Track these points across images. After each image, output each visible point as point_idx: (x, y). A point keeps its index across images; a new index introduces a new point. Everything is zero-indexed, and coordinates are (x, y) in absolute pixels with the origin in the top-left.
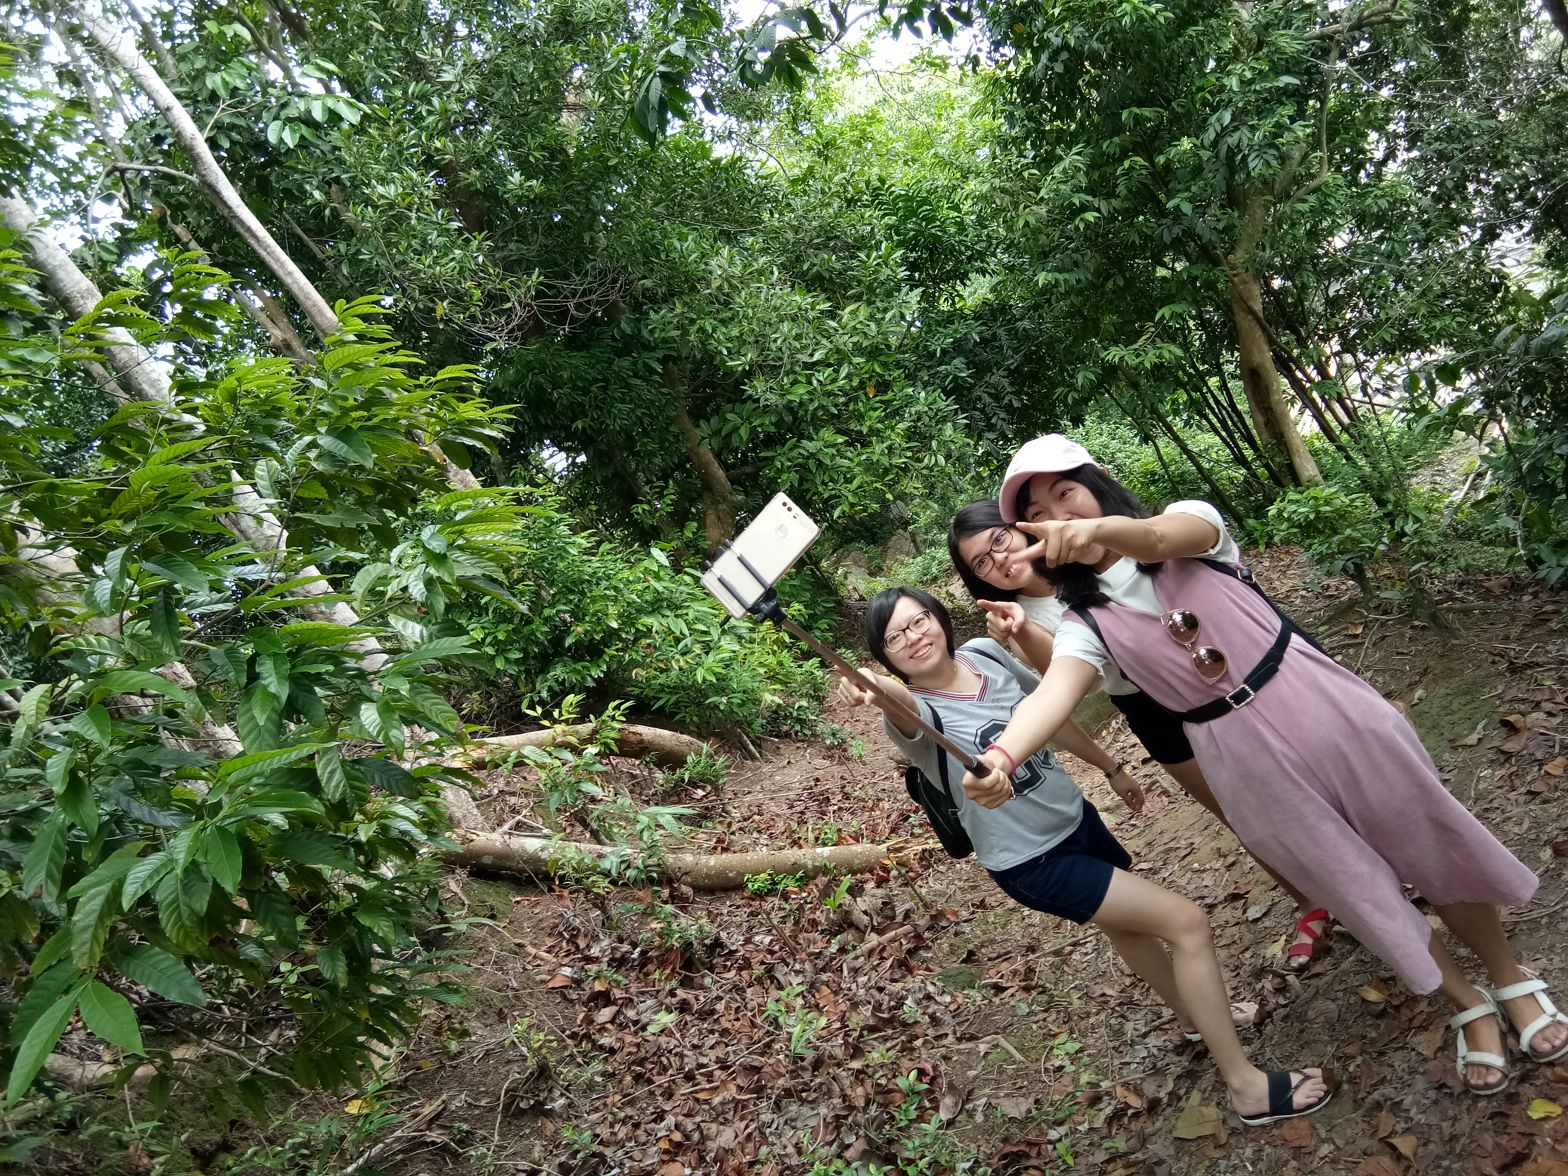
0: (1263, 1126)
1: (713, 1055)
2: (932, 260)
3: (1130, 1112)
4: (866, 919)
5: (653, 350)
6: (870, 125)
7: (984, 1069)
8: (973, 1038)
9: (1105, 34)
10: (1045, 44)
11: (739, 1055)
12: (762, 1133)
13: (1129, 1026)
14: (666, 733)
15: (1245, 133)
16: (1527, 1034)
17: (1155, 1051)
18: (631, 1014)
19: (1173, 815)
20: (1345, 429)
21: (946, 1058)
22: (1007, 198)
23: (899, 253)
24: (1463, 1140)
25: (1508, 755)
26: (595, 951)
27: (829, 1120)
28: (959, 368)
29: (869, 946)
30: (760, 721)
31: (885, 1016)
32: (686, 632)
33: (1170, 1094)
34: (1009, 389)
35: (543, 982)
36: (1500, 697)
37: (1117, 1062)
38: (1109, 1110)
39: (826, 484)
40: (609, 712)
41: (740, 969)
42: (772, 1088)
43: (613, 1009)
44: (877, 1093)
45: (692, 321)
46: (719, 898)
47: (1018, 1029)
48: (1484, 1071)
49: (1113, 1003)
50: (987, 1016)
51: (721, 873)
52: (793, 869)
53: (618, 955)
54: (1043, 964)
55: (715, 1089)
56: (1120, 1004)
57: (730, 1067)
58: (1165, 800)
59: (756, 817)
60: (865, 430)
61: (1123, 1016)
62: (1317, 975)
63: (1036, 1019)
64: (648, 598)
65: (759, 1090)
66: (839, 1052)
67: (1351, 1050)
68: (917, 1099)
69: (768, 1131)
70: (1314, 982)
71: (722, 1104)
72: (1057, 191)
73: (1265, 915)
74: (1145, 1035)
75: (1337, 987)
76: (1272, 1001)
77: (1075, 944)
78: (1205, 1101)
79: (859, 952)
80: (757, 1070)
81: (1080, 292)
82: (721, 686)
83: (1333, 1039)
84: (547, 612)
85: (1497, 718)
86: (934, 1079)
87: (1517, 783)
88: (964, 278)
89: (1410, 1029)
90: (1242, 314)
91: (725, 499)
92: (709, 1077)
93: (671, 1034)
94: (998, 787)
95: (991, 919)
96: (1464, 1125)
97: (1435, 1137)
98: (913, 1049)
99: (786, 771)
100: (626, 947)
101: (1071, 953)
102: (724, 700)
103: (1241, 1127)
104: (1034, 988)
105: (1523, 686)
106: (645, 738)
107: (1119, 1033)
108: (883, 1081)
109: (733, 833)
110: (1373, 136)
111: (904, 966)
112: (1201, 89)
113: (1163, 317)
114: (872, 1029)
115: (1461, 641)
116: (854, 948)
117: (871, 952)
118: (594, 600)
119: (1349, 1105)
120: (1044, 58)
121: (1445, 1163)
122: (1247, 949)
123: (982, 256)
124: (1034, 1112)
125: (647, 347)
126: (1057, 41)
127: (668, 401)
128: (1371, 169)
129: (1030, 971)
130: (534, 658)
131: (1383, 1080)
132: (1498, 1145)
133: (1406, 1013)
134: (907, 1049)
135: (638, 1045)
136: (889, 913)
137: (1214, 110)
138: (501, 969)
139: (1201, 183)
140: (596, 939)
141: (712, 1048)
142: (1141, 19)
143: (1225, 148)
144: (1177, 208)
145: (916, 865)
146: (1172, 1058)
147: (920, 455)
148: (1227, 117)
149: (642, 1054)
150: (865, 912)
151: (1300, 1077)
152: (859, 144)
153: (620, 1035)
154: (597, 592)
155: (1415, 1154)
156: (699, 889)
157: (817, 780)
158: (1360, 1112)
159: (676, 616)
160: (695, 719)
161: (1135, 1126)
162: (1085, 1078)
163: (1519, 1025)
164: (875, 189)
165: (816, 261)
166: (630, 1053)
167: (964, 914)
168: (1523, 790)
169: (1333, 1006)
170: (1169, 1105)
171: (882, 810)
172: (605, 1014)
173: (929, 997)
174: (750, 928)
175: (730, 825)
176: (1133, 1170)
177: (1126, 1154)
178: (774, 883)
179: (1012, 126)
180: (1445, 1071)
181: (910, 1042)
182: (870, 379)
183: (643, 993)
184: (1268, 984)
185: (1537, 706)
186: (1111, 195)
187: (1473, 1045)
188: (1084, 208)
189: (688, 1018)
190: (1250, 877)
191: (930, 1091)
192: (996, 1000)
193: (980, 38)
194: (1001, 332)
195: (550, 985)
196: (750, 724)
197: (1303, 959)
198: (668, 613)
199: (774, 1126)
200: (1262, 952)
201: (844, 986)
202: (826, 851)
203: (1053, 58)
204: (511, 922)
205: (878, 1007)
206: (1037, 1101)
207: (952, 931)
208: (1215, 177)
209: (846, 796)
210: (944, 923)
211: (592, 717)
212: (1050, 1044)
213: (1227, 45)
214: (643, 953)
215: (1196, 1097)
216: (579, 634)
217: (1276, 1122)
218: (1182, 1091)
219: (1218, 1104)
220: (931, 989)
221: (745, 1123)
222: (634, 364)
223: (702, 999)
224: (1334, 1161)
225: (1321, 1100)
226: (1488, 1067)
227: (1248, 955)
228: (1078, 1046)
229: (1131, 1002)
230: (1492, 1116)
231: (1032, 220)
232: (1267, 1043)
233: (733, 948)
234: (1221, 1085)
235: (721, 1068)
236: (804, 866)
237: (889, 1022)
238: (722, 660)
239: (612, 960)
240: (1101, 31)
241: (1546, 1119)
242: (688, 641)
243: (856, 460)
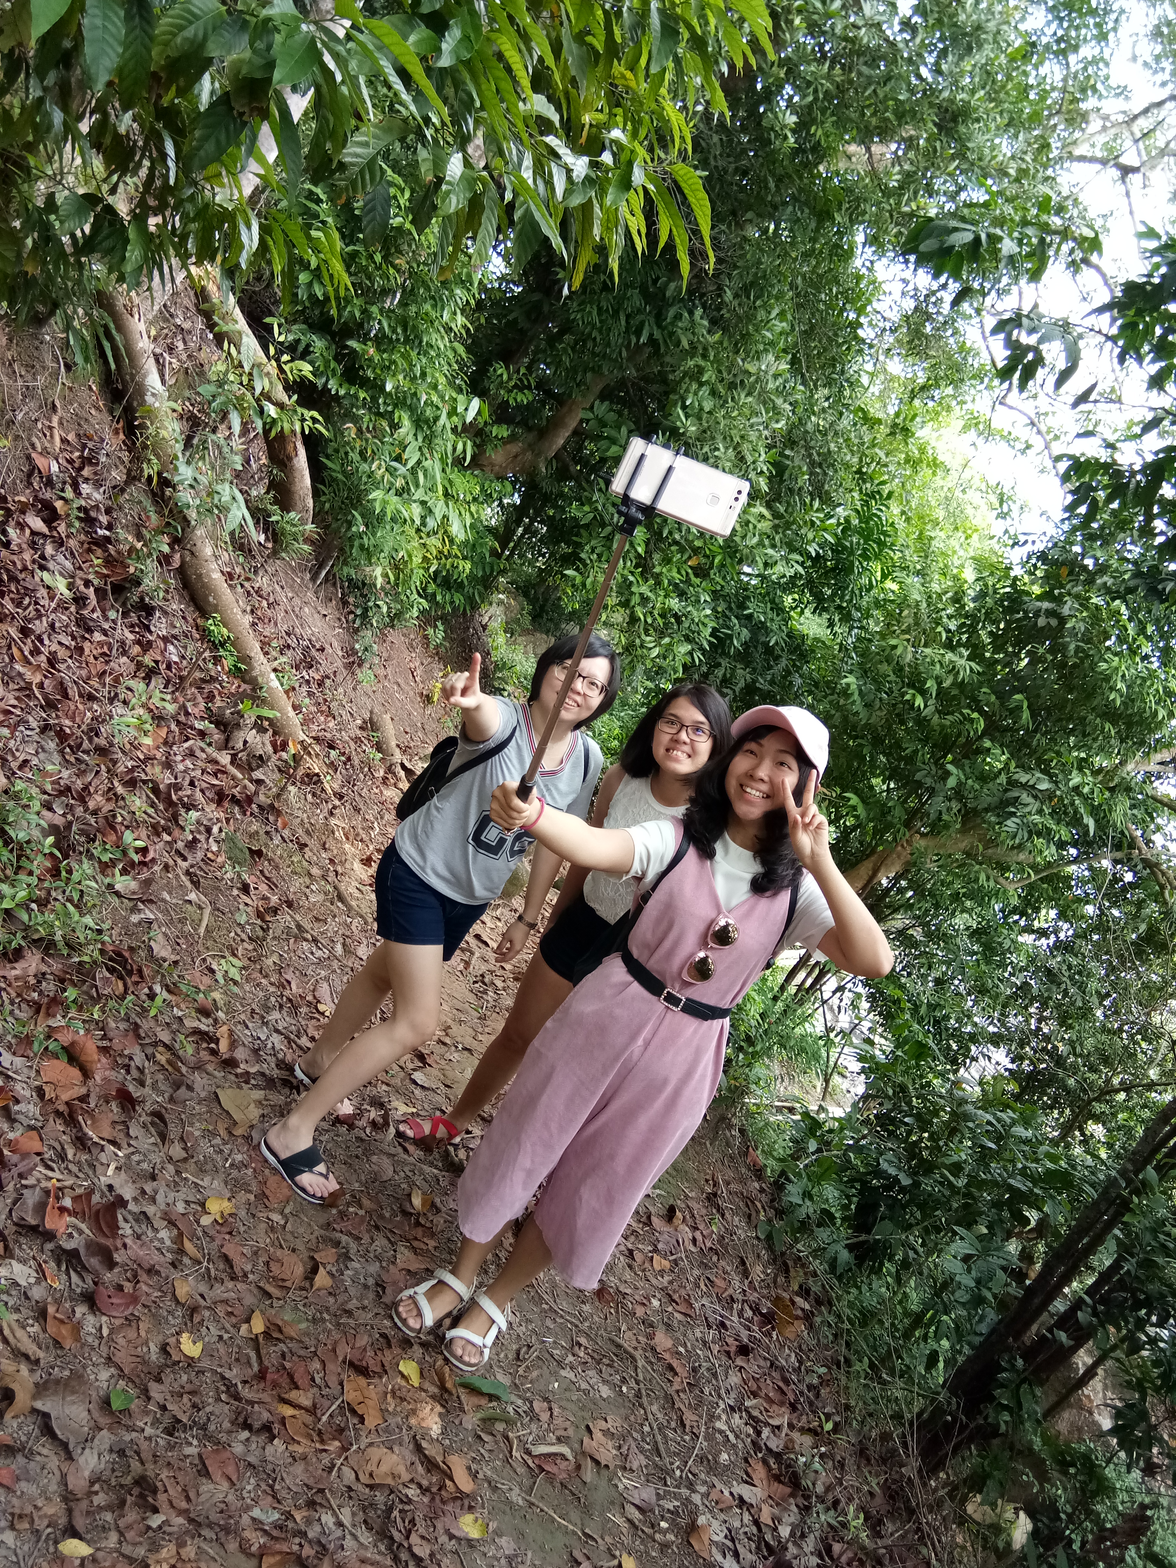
0: (266, 1161)
1: (55, 647)
2: (826, 573)
3: (213, 1045)
4: (240, 745)
5: (659, 326)
6: (928, 465)
7: (176, 905)
8: (196, 884)
9: (1083, 651)
10: (1059, 600)
11: (69, 671)
12: (18, 724)
13: (275, 1015)
14: (308, 481)
15: (1034, 806)
16: (459, 1332)
17: (270, 1045)
18: (49, 550)
19: (454, 978)
20: (800, 987)
21: (166, 867)
22: (911, 621)
23: (830, 539)
24: (351, 1321)
25: (648, 1223)
26: (85, 488)
27: (62, 782)
28: (741, 635)
29: (219, 758)
30: (353, 572)
31: (174, 797)
32: (410, 464)
33: (248, 1073)
34: (737, 689)
35: (33, 446)
36: (686, 1196)
37: (243, 1017)
38: (203, 1028)
39: (593, 552)
40: (308, 414)
41: (138, 642)
42: (58, 717)
43: (45, 530)
44: (106, 818)
45: (705, 356)
46: (182, 596)
47: (223, 921)
48: (415, 1313)
49: (287, 993)
50: (218, 888)
51: (208, 588)
52: (246, 659)
53: (93, 514)
54: (286, 918)
55: (29, 663)
56: (290, 1000)
57: (54, 668)
58: (461, 967)
59: (265, 603)
60: (657, 570)
61: (281, 1006)
62: (406, 1150)
63: (239, 931)
64: (428, 413)
65: (50, 705)
66: (121, 769)
67: (366, 1202)
68: (118, 855)
69: (21, 728)
70: (400, 1150)
71: (20, 674)
72: (933, 663)
73: (422, 1087)
74: (277, 1031)
75: (406, 1169)
76: (362, 1123)
77: (315, 940)
78: (259, 1103)
79: (210, 750)
80: (66, 696)
81: (845, 718)
82: (374, 521)
83: (366, 1184)
84: (374, 309)
85: (671, 1202)
86: (143, 864)
87: (632, 1239)
88: (819, 609)
89: (408, 1241)
90: (871, 865)
91: (538, 455)
92: (36, 652)
93: (52, 599)
94: (515, 814)
95: (295, 859)
96: (365, 1317)
97: (340, 1299)
98: (158, 835)
99: (316, 616)
100: (104, 519)
101: (306, 940)
102: (362, 528)
103: (255, 1142)
104: (263, 920)
105: (704, 1211)
106: (295, 461)
107: (267, 1009)
108: (120, 819)
109: (242, 586)
110: (1053, 913)
111: (220, 797)
112: (1059, 754)
113: (849, 799)
114: (156, 790)
115: (710, 1149)
116: (210, 744)
117: (215, 762)
118: (406, 356)
119: (322, 1221)
120: (1046, 605)
121: (325, 1315)
122: (388, 1085)
123: (846, 618)
124: (166, 964)
125: (659, 318)
126: (1066, 611)
127: (616, 360)
128: (1022, 923)
129: (275, 911)
130: (322, 313)
131: (358, 1239)
132: (365, 1350)
133: (419, 1232)
134: (156, 830)
135: (25, 568)
136: (254, 765)
137: (1045, 772)
138: (25, 397)
139: (977, 787)
140: (98, 484)
141: (60, 643)
142: (1108, 679)
143: (1017, 794)
144: (948, 774)
145: (300, 772)
146: (272, 1061)
147: (651, 631)
148: (1044, 786)
149: (21, 576)
150: (245, 742)
151: (324, 1172)
152: (907, 461)
153: (25, 546)
154: (413, 354)
155: (318, 1289)
156: (182, 572)
157: (322, 650)
158: (323, 1232)
159: (420, 449)
160: (327, 505)
161: (205, 1055)
162: (216, 995)
163: (463, 1323)
164: (879, 492)
165: (797, 462)
166: (14, 563)
167: (286, 833)
168: (630, 1246)
169: (390, 1172)
170: (236, 1075)
171: (326, 722)
172: (37, 523)
173: (209, 830)
174: (175, 637)
175: (248, 579)
176: (170, 1069)
177: (179, 1057)
178: (222, 645)
179: (974, 600)
180: (395, 1283)
181: (164, 830)
182: (706, 556)
183: (72, 553)
184: (374, 1114)
185: (695, 1228)
186: (942, 713)
187: (430, 1295)
188: (923, 692)
189: (73, 609)
190: (443, 1062)
191: (132, 864)
192: (235, 892)
193: (1045, 539)
194: (784, 662)
195: (34, 455)
196: (345, 563)
197: (410, 1133)
198: (420, 439)
199: (29, 733)
200: (393, 1098)
201: (175, 748)
202: (275, 684)
203: (1050, 613)
204: (70, 389)
205: (177, 787)
206: (176, 963)
207: (268, 828)
208: (987, 796)
209: (321, 684)
210: (271, 818)
211: (295, 397)
212: (227, 954)
213: (1098, 761)
214: (107, 540)
215: (258, 1094)
216: (365, 352)
217: (275, 1169)
218: (253, 1082)
219: (263, 1116)
220: (215, 829)
221: (15, 703)
222: (639, 311)
223: (95, 616)
224: (272, 1228)
225: (313, 1196)
226: (420, 1314)
227: (384, 1087)
228: (237, 978)
229: (296, 1008)
230: (384, 1336)
231: (899, 651)
232: (332, 1134)
233: (153, 628)
234: (283, 1112)
235: (48, 659)
236: (251, 668)
237: (170, 803)
238: (399, 512)
239: (85, 510)
240: (1086, 647)
241: (403, 1376)
242: (402, 470)
243: (626, 572)
